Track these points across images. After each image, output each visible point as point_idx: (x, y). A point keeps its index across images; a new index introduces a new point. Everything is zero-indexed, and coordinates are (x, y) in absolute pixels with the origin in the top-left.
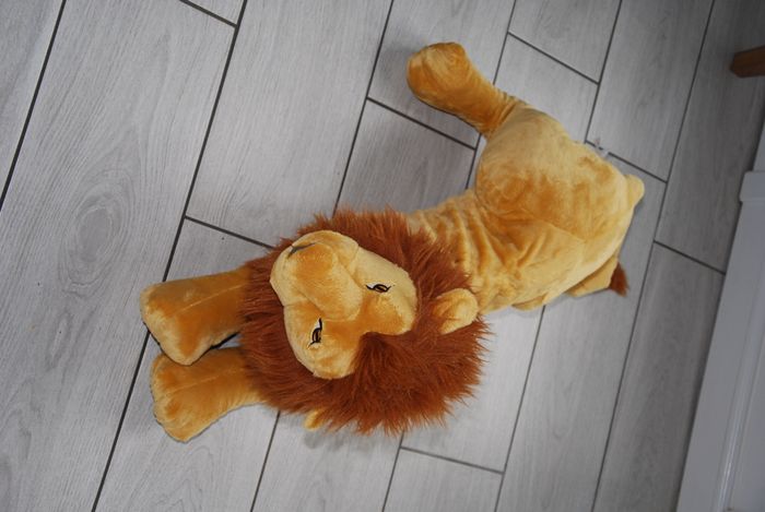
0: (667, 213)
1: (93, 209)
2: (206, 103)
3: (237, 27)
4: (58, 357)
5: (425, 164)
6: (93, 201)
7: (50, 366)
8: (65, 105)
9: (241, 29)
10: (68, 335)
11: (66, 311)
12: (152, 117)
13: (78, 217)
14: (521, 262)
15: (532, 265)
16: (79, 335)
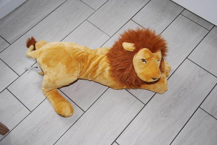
0: (2, 49)
1: (167, 115)
2: (130, 127)
3: (115, 141)
4: (183, 90)
5: (75, 91)
6: (166, 116)
7: (185, 89)
8: (165, 138)
9: (114, 140)
10: (180, 93)
11: (179, 98)
12: (146, 129)
13: (170, 115)
14: (83, 52)
15: (81, 50)
16: (178, 92)
